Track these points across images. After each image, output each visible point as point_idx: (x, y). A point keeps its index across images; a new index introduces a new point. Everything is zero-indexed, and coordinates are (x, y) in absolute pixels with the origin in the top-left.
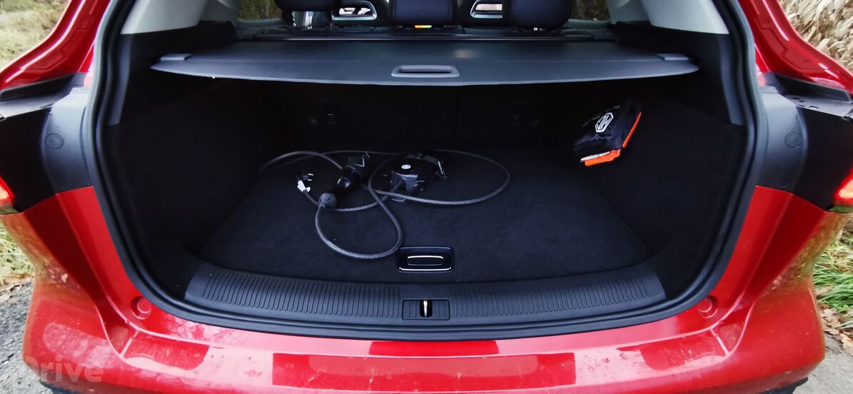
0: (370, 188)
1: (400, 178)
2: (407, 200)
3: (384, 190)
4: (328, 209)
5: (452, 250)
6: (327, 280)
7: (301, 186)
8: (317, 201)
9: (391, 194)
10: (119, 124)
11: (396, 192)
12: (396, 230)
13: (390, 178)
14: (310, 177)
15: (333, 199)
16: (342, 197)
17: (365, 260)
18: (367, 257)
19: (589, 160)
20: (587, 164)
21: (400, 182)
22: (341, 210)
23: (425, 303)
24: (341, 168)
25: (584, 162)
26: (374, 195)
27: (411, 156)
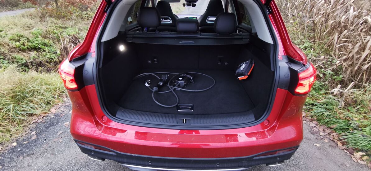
0: (169, 85)
1: (178, 82)
2: (180, 90)
3: (173, 86)
4: (156, 92)
5: (194, 105)
6: (156, 113)
7: (147, 84)
8: (152, 89)
9: (175, 88)
10: (102, 68)
11: (176, 87)
12: (177, 99)
13: (175, 82)
14: (149, 81)
15: (157, 89)
16: (160, 88)
17: (167, 107)
18: (168, 106)
19: (240, 78)
20: (239, 79)
21: (178, 84)
22: (159, 92)
23: (184, 120)
24: (159, 79)
25: (239, 78)
26: (170, 88)
27: (183, 75)
